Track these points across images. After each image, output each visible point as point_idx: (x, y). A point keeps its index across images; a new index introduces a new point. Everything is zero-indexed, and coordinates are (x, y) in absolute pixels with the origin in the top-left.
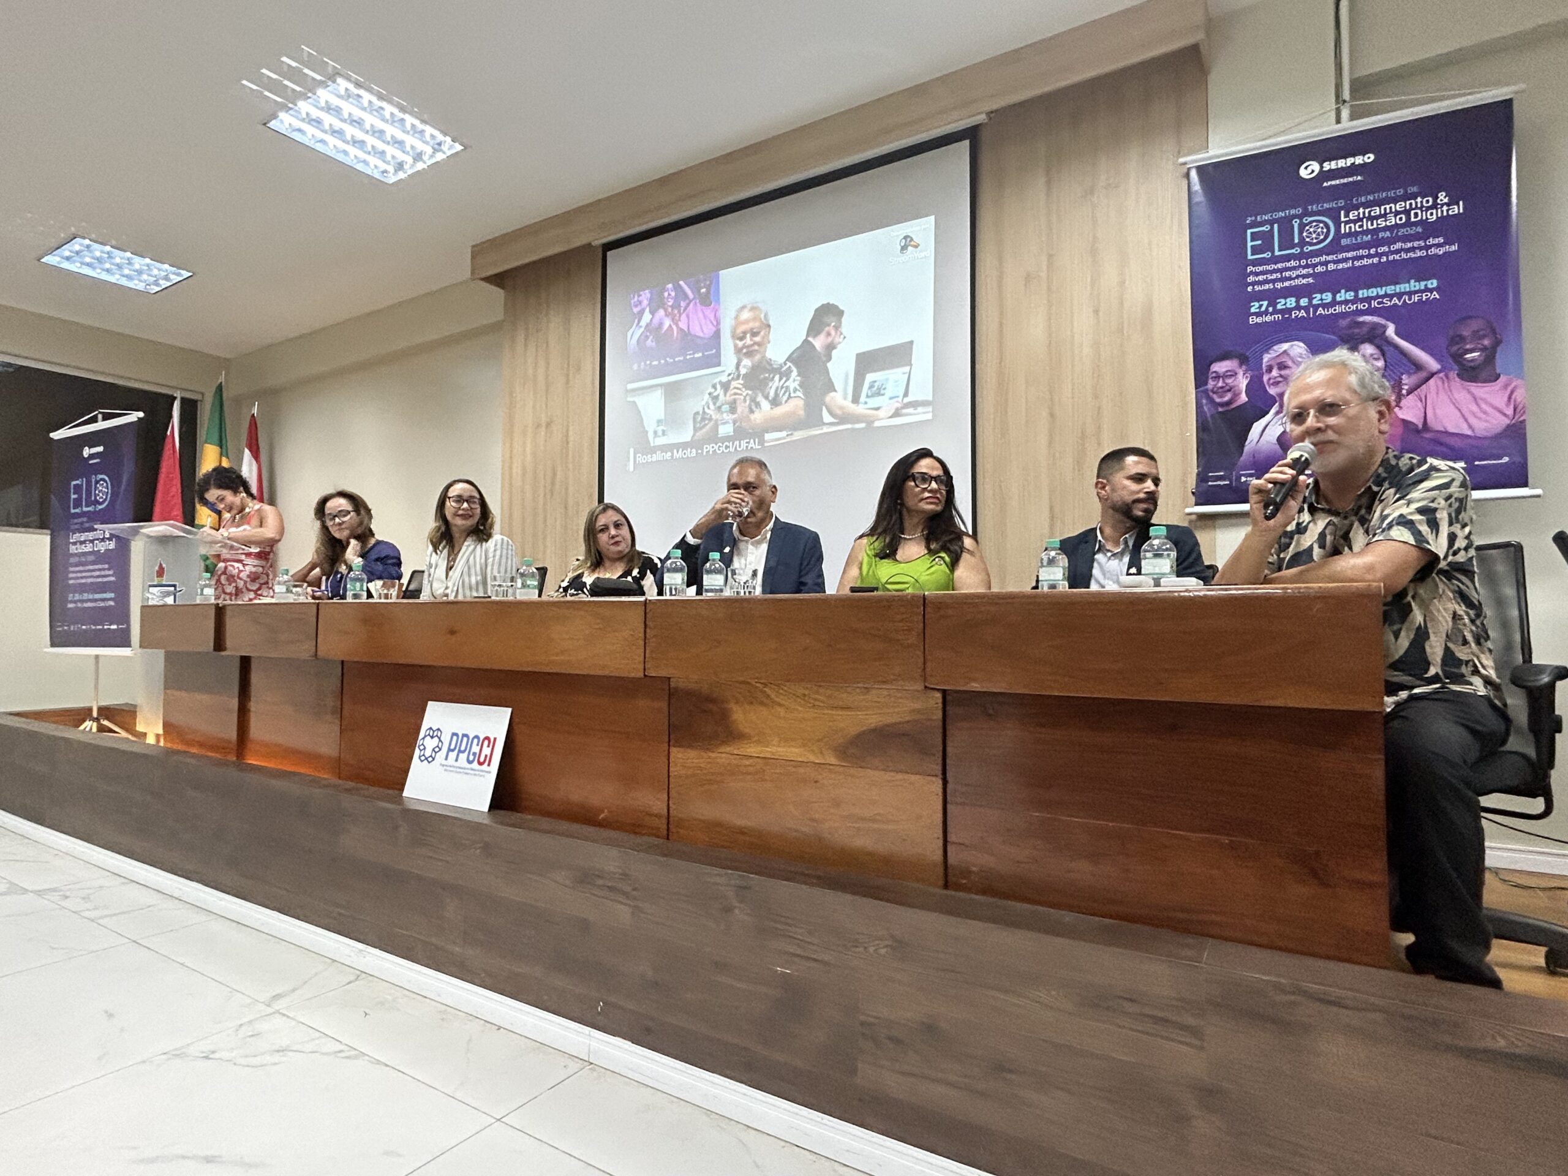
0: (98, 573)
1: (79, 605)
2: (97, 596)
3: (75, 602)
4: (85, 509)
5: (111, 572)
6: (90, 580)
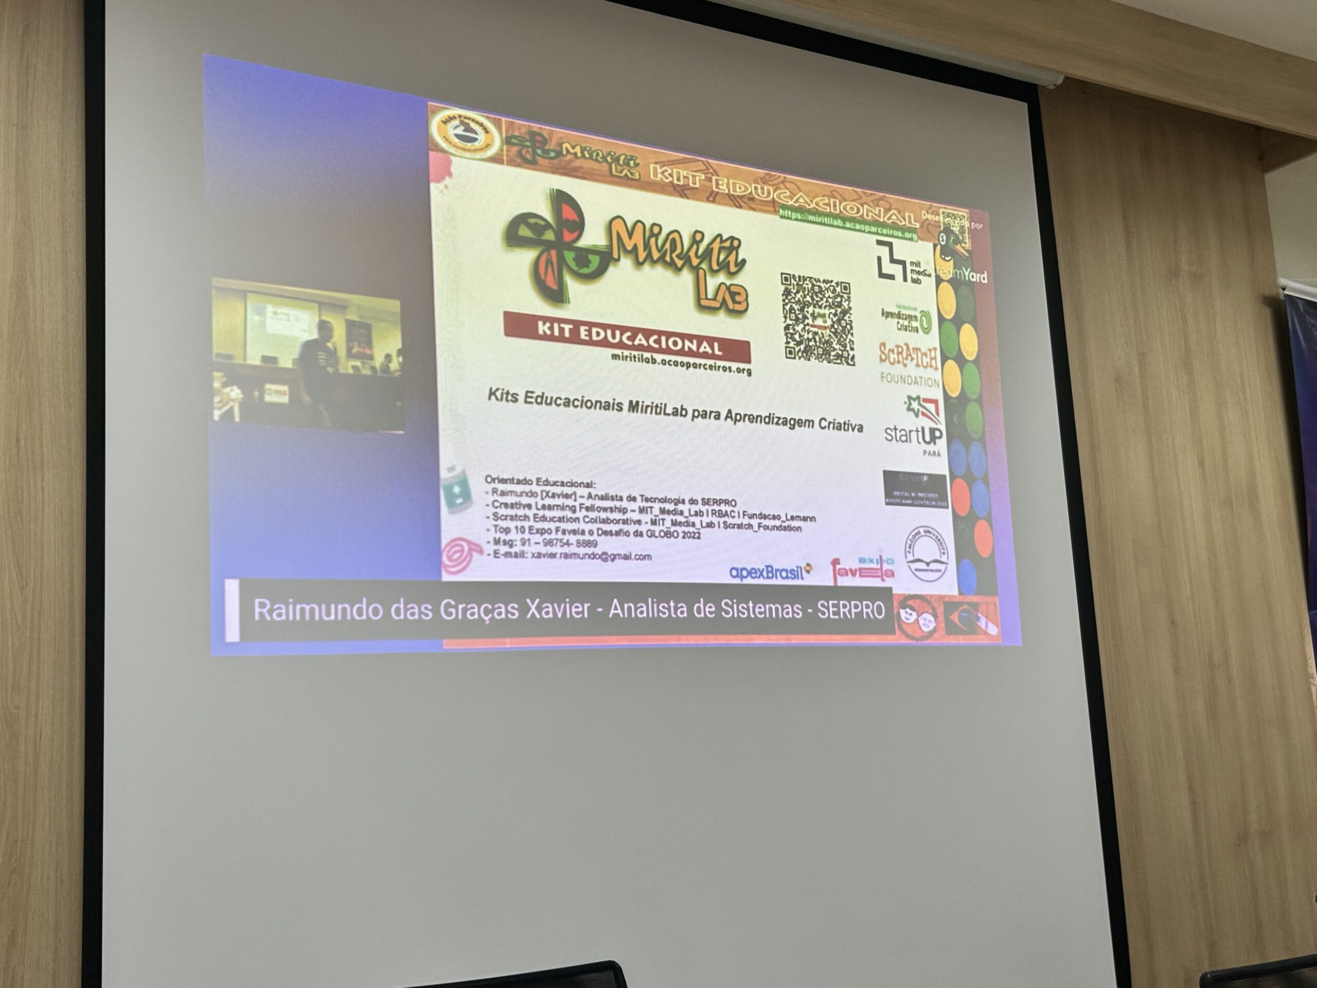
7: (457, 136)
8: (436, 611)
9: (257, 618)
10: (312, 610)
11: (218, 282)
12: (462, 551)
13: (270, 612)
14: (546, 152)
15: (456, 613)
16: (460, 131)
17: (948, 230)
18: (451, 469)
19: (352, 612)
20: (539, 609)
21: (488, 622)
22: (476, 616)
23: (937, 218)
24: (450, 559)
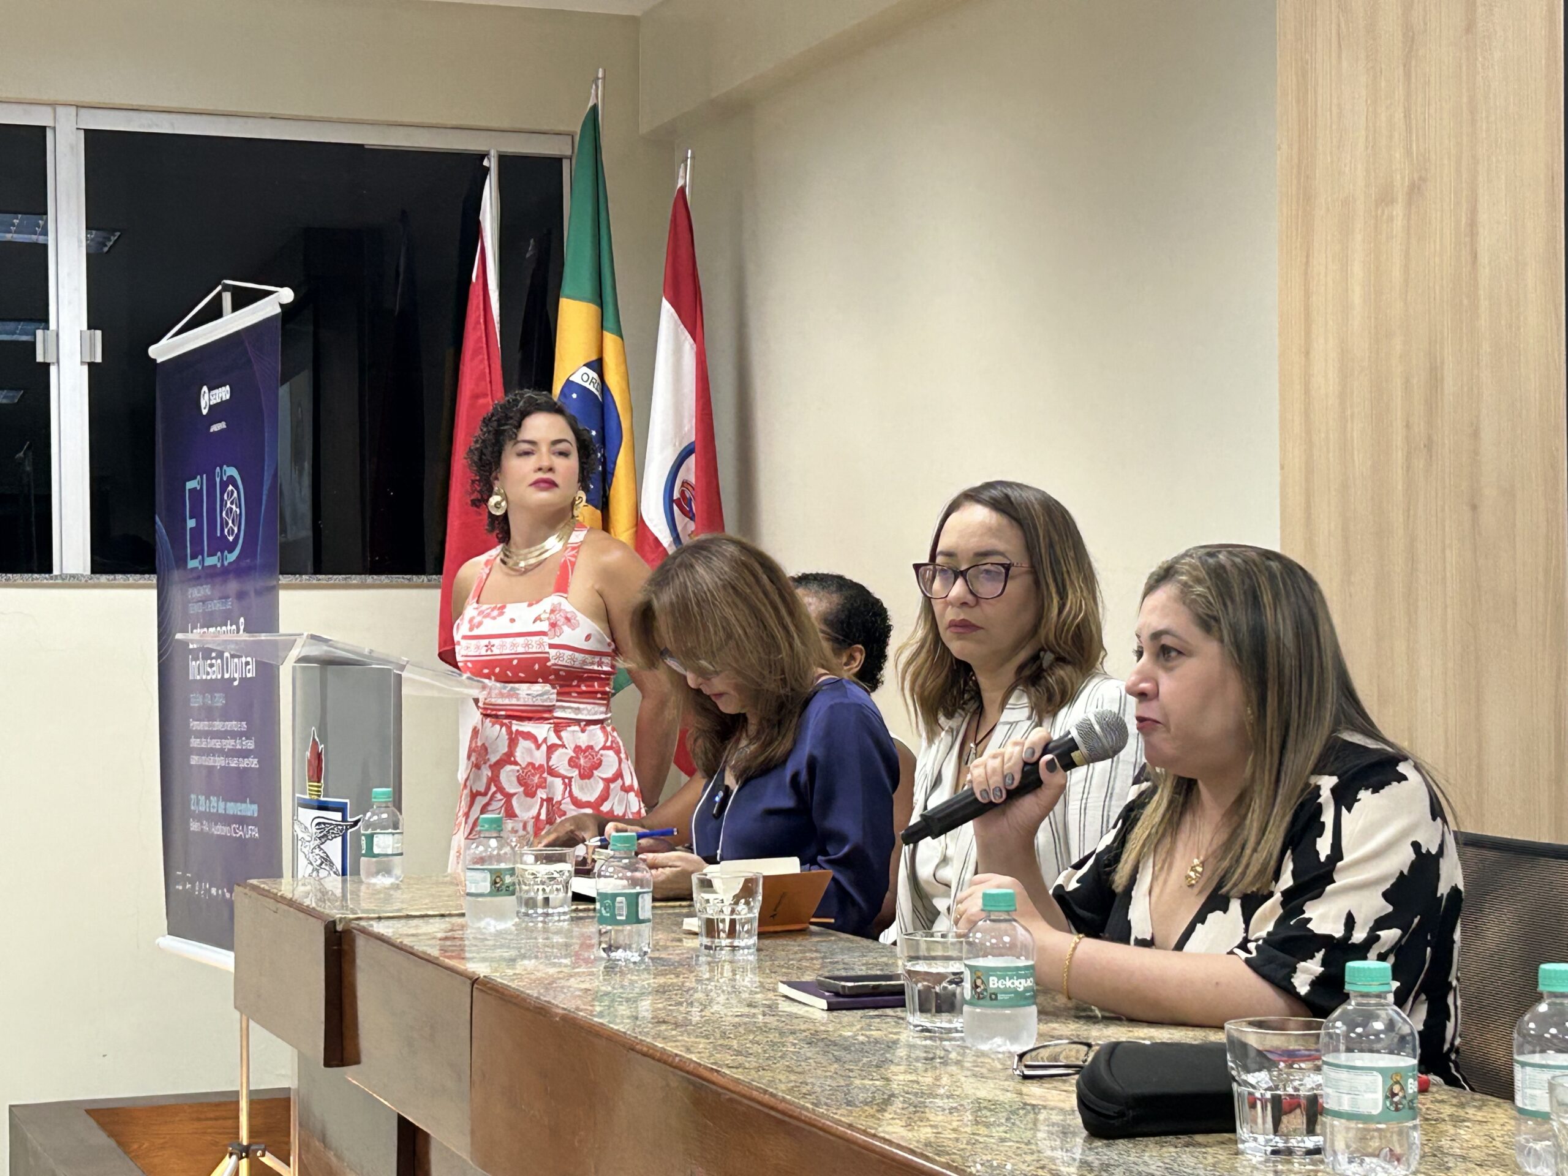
0: (229, 744)
1: (206, 828)
2: (234, 808)
3: (202, 817)
4: (210, 561)
5: (250, 745)
6: (219, 762)
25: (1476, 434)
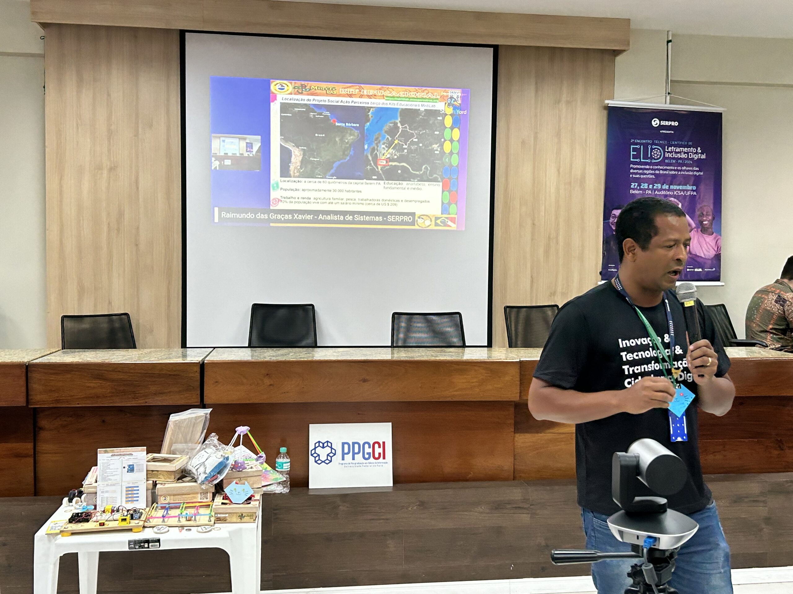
7: (279, 89)
8: (268, 216)
9: (222, 217)
10: (236, 216)
11: (213, 135)
12: (276, 201)
13: (226, 215)
14: (306, 90)
15: (274, 217)
16: (280, 87)
17: (451, 98)
18: (274, 180)
19: (246, 216)
20: (298, 216)
21: (283, 220)
22: (279, 218)
23: (447, 94)
24: (273, 203)
25: (138, 228)
